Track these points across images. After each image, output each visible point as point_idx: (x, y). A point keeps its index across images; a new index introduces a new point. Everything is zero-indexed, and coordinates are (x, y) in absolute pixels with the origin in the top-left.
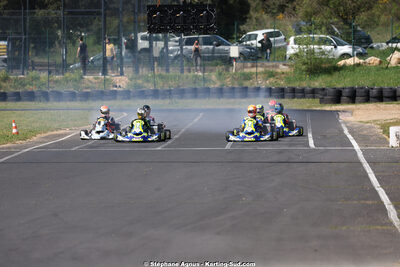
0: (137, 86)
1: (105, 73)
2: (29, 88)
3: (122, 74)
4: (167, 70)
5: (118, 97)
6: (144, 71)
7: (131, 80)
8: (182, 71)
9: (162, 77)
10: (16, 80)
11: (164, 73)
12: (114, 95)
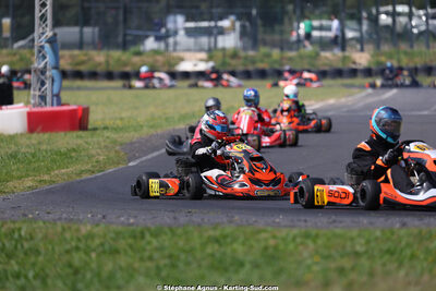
0: (379, 63)
1: (343, 49)
2: (261, 66)
3: (362, 50)
4: (412, 46)
5: (359, 74)
6: (386, 48)
7: (372, 56)
8: (428, 47)
9: (406, 53)
10: (246, 58)
11: (409, 50)
12: (354, 73)
